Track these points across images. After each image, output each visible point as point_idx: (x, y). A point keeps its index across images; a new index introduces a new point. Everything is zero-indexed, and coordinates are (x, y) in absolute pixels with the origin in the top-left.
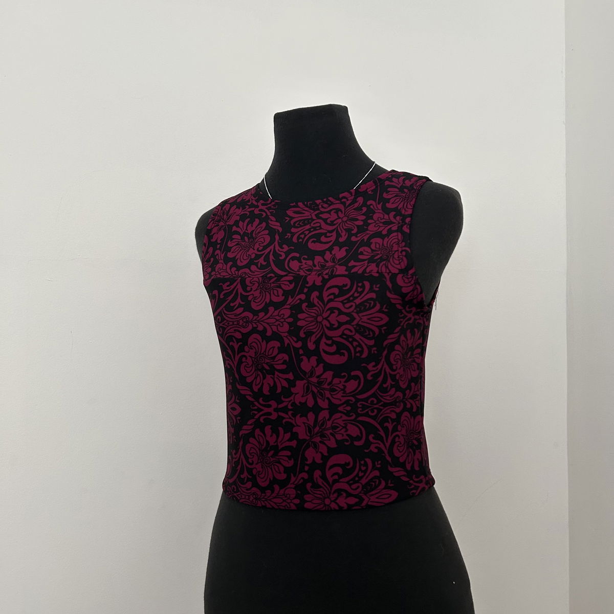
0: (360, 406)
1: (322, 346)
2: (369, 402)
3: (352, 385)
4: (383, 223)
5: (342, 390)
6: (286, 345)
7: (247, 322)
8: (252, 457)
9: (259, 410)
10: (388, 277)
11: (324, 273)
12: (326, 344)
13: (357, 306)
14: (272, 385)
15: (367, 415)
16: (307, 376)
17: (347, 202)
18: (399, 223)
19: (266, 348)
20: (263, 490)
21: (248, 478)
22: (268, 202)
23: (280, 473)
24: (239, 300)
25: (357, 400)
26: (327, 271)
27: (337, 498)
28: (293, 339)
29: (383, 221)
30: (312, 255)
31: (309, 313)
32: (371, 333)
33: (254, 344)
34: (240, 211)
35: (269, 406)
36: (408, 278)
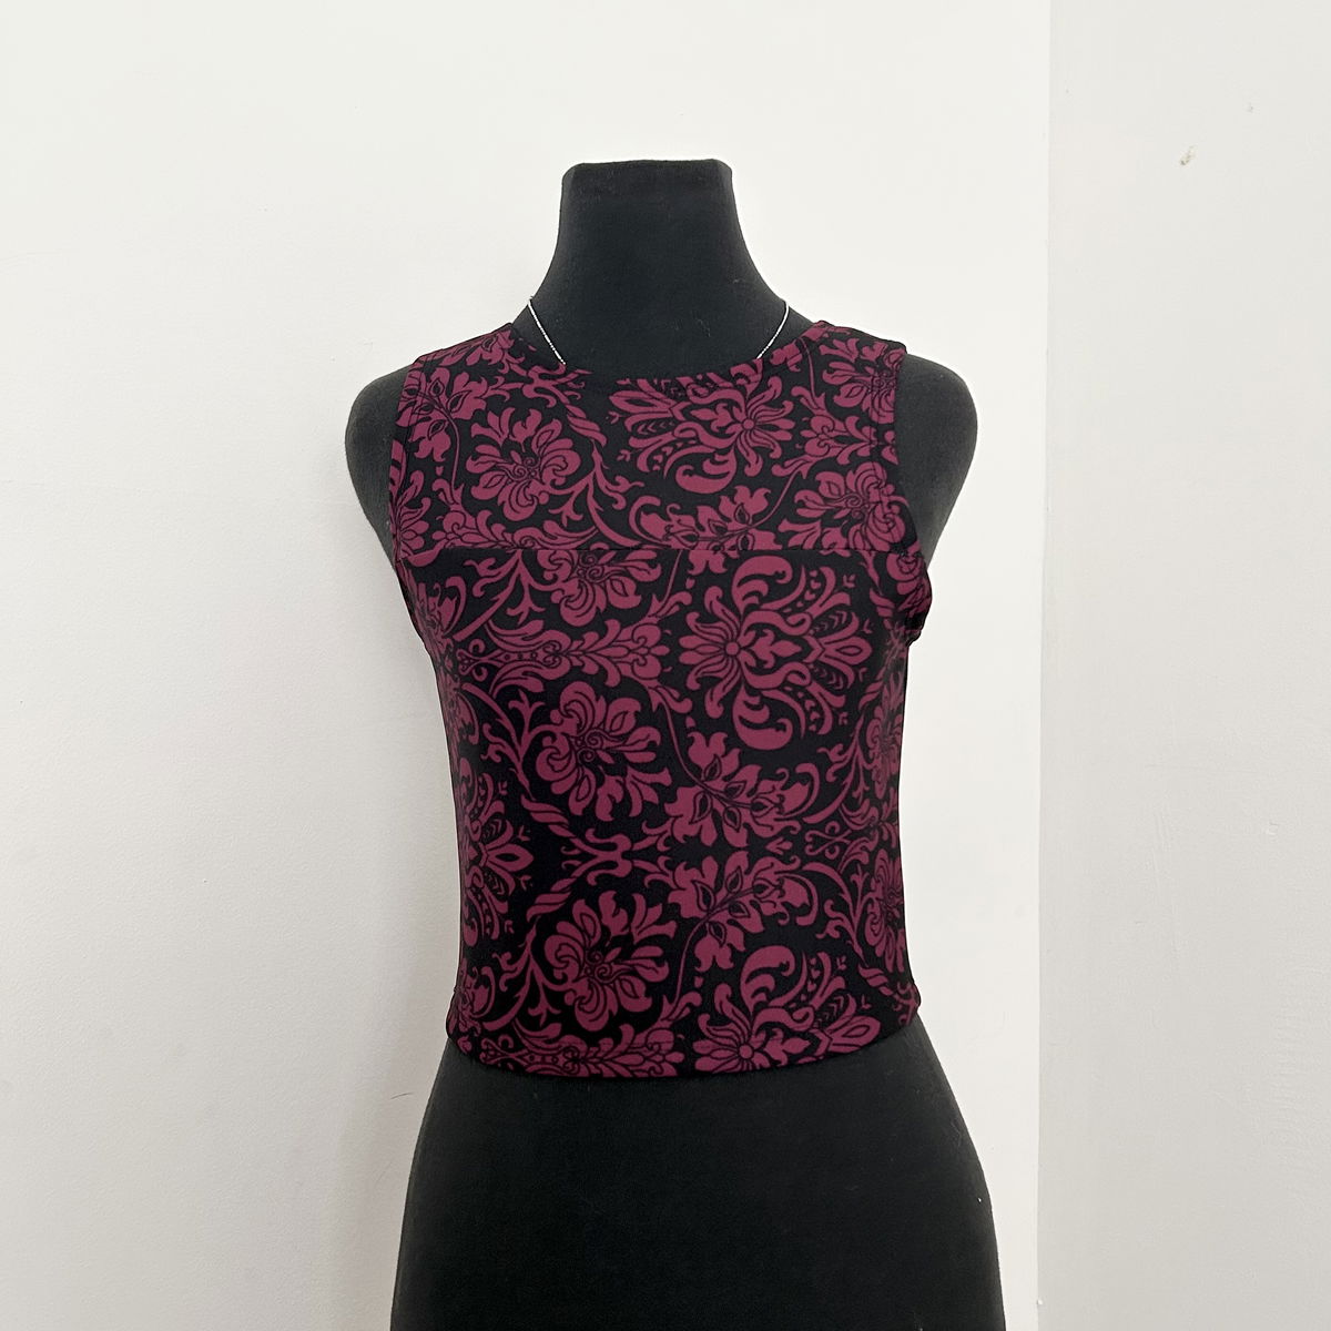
0: (810, 840)
1: (739, 710)
2: (827, 831)
3: (796, 795)
4: (837, 439)
5: (776, 805)
6: (654, 709)
7: (556, 654)
8: (562, 965)
9: (585, 857)
10: (870, 560)
11: (728, 544)
12: (749, 706)
13: (814, 623)
14: (619, 799)
15: (821, 858)
16: (703, 778)
17: (747, 386)
18: (871, 442)
19: (606, 714)
20: (592, 1039)
21: (548, 1012)
22: (558, 372)
23: (636, 997)
24: (527, 603)
25: (806, 827)
26: (732, 542)
27: (764, 1045)
28: (671, 695)
29: (834, 434)
30: (690, 503)
31: (707, 636)
32: (842, 682)
33: (575, 706)
34: (480, 388)
35: (613, 847)
36: (907, 563)
